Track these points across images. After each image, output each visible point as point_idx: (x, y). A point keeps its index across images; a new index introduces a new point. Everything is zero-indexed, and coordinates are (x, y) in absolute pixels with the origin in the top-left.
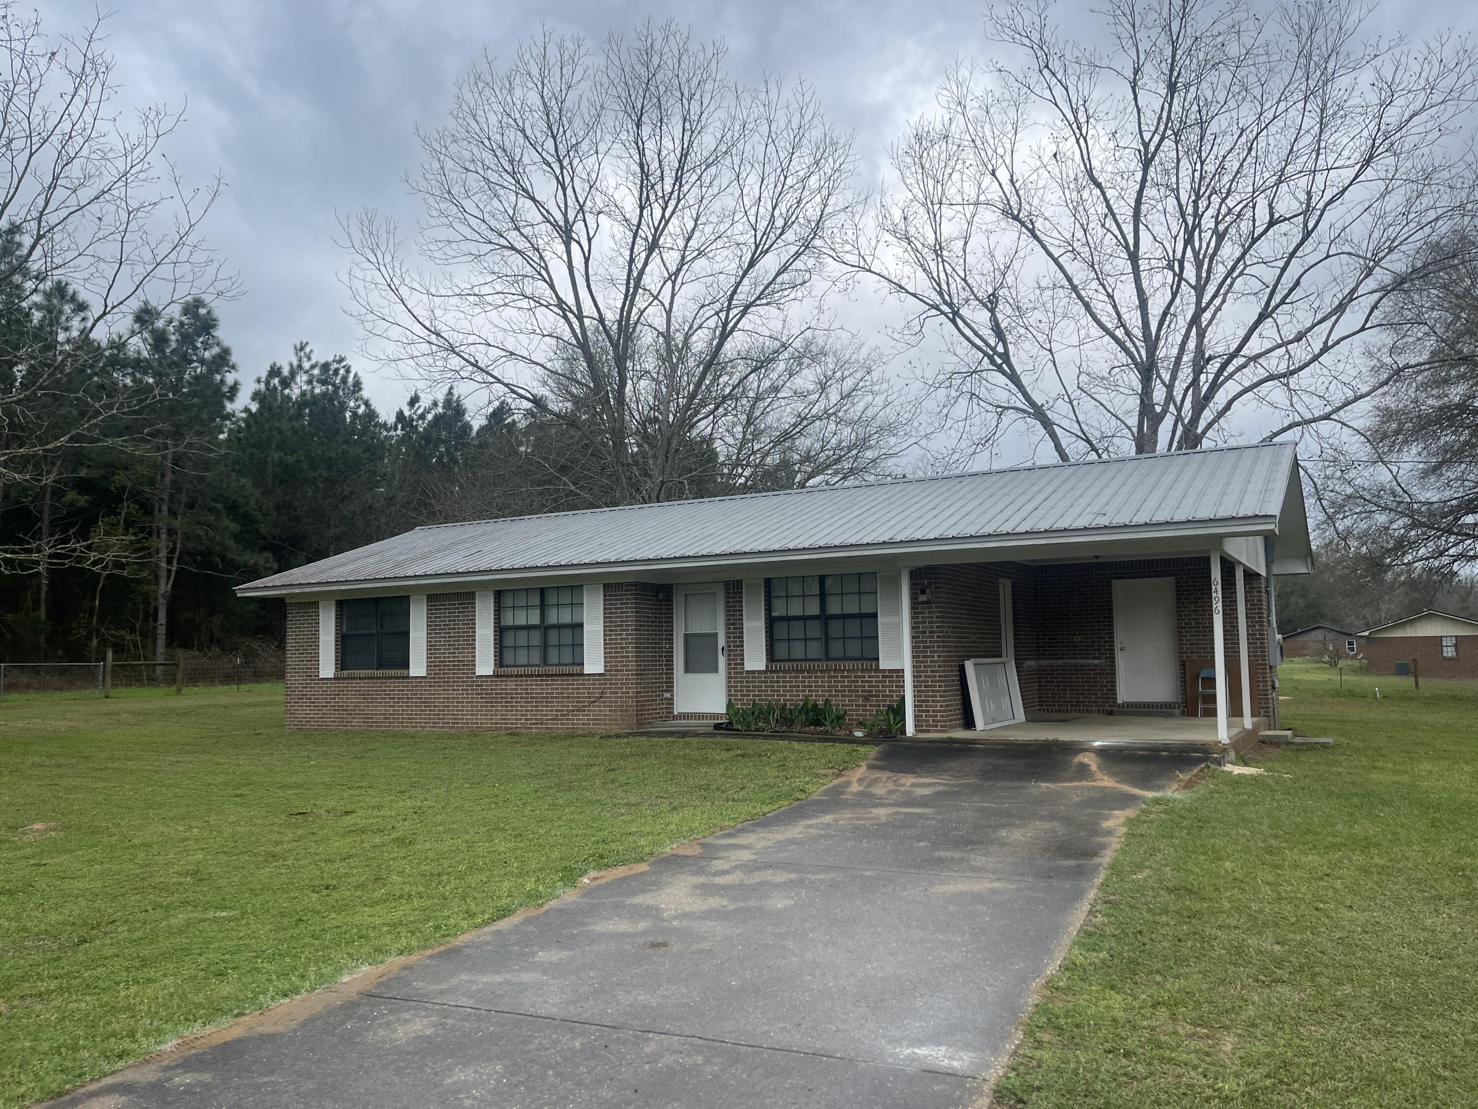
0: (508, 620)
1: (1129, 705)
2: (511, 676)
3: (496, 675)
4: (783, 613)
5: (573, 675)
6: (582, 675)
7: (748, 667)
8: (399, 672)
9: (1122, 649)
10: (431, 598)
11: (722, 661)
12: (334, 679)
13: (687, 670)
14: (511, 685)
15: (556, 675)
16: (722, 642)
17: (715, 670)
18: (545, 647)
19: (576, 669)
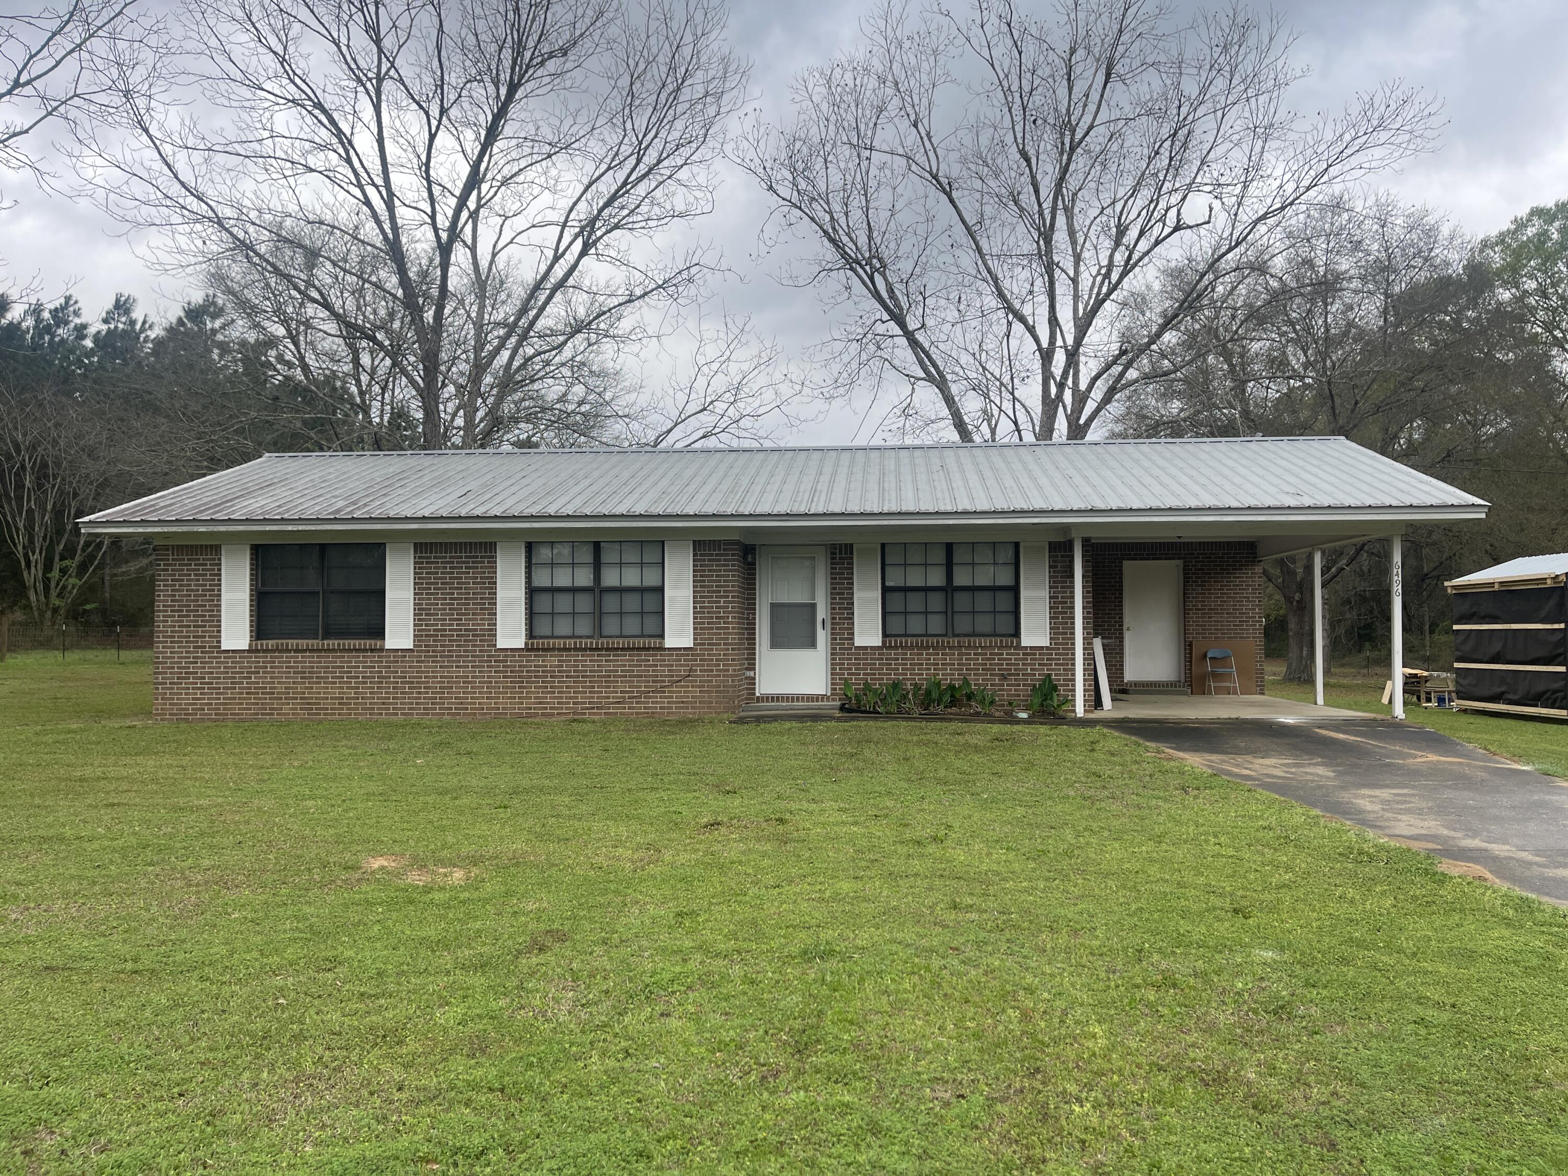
0: (542, 579)
1: (1136, 684)
2: (553, 649)
3: (527, 649)
4: (901, 584)
5: (649, 649)
6: (662, 649)
7: (858, 643)
8: (368, 643)
9: (1128, 629)
10: (418, 547)
11: (822, 636)
12: (248, 651)
13: (776, 644)
14: (552, 661)
15: (623, 649)
16: (822, 613)
17: (813, 644)
18: (598, 615)
19: (653, 642)
